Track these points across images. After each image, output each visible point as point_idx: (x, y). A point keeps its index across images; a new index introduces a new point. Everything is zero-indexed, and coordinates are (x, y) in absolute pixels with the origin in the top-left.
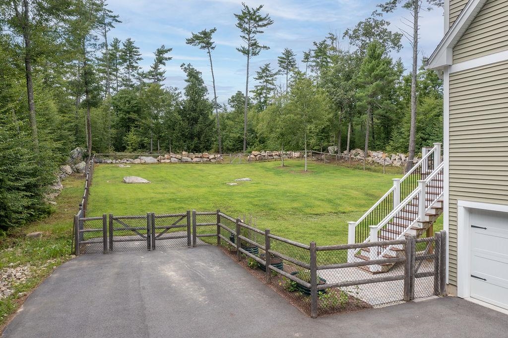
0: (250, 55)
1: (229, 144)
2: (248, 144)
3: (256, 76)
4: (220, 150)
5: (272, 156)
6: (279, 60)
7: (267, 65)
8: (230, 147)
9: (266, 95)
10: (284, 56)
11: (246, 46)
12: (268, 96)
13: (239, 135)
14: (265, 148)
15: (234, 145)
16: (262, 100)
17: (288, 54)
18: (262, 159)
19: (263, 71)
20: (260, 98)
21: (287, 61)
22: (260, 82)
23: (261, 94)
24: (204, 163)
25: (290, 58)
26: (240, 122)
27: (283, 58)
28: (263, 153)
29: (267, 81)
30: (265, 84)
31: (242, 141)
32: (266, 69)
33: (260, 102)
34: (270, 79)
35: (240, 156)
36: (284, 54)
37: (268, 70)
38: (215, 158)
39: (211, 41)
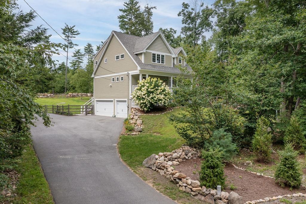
0: (68, 48)
1: (57, 89)
2: (67, 89)
3: (73, 55)
4: (53, 92)
5: (78, 95)
6: (84, 49)
7: (79, 50)
8: (58, 91)
9: (78, 65)
10: (87, 47)
11: (67, 44)
12: (79, 66)
13: (63, 85)
14: (75, 91)
15: (60, 90)
16: (76, 67)
17: (89, 45)
18: (73, 96)
19: (77, 53)
20: (75, 66)
21: (89, 49)
22: (75, 58)
23: (75, 64)
24: (45, 98)
25: (90, 48)
26: (64, 79)
27: (87, 48)
28: (74, 94)
29: (79, 58)
30: (78, 59)
31: (64, 88)
32: (78, 52)
33: (75, 69)
34: (80, 57)
35: (63, 95)
36: (87, 46)
37: (80, 53)
38: (50, 96)
39: (49, 41)
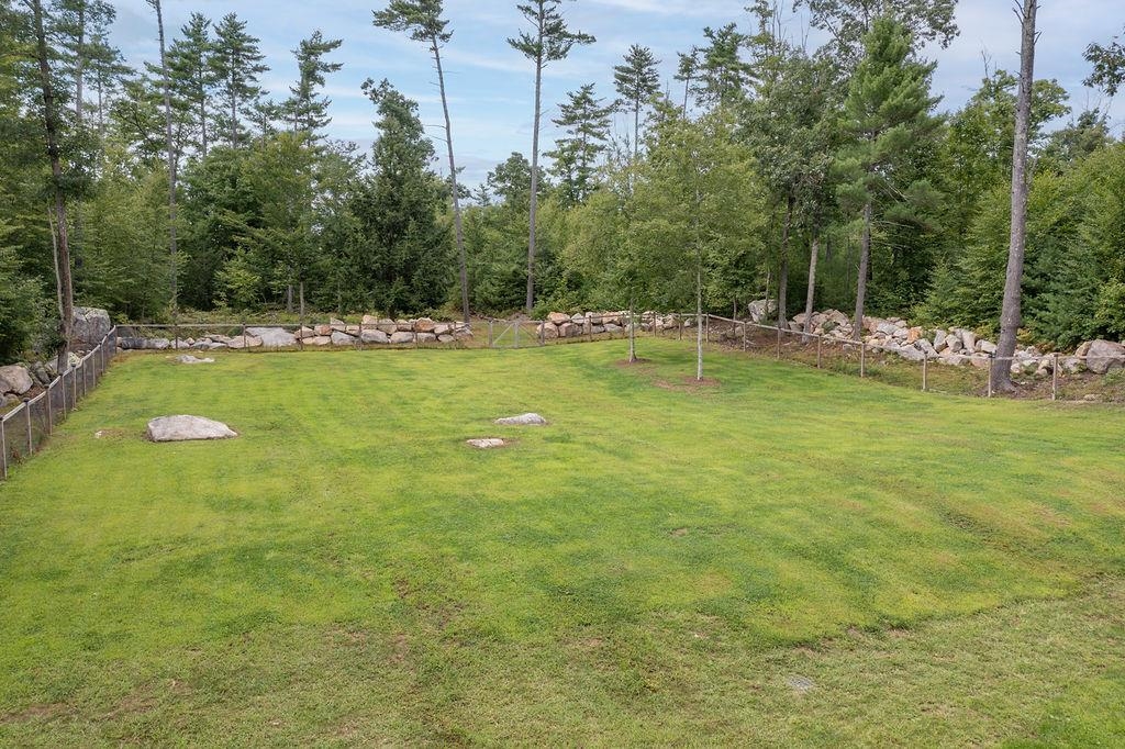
0: (544, 57)
1: (488, 289)
2: (538, 290)
3: (560, 116)
4: (466, 305)
5: (600, 324)
6: (616, 76)
7: (587, 89)
8: (493, 299)
9: (584, 164)
10: (630, 65)
11: (534, 35)
12: (589, 165)
13: (515, 267)
14: (582, 304)
15: (502, 294)
16: (574, 176)
17: (640, 59)
18: (575, 334)
19: (578, 103)
20: (570, 171)
21: (637, 76)
22: (570, 132)
23: (570, 160)
24: (420, 346)
25: (645, 70)
26: (518, 234)
27: (628, 71)
28: (578, 318)
29: (585, 129)
30: (581, 135)
31: (523, 284)
32: (584, 97)
33: (569, 181)
34: (594, 123)
35: (515, 325)
36: (628, 60)
37: (589, 101)
38: (450, 332)
39: (441, 18)
